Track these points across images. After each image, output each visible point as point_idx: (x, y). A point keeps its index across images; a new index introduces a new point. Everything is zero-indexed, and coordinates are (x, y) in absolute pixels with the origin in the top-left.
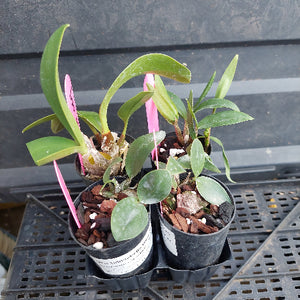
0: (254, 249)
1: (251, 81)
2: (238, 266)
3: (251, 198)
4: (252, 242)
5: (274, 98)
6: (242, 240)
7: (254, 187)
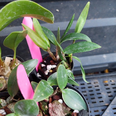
1: (96, 20)
3: (96, 84)
4: (98, 111)
5: (108, 29)
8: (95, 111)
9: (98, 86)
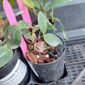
0: (81, 70)
2: (74, 78)
4: (80, 67)
6: (76, 66)
7: (79, 43)
8: (78, 67)
9: (79, 49)
